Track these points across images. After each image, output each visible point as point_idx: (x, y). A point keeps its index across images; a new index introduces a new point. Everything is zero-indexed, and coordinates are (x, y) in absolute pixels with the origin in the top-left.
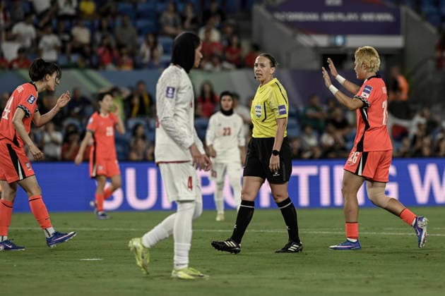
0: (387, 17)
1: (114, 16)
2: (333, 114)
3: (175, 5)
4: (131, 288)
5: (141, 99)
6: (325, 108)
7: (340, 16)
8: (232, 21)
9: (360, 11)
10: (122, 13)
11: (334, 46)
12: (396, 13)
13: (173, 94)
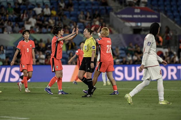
0: (156, 16)
1: (63, 16)
2: (137, 49)
3: (83, 12)
4: (68, 108)
5: (72, 44)
6: (134, 47)
7: (139, 16)
8: (103, 18)
9: (146, 14)
10: (65, 15)
11: (137, 26)
12: (158, 15)
13: (150, 44)
